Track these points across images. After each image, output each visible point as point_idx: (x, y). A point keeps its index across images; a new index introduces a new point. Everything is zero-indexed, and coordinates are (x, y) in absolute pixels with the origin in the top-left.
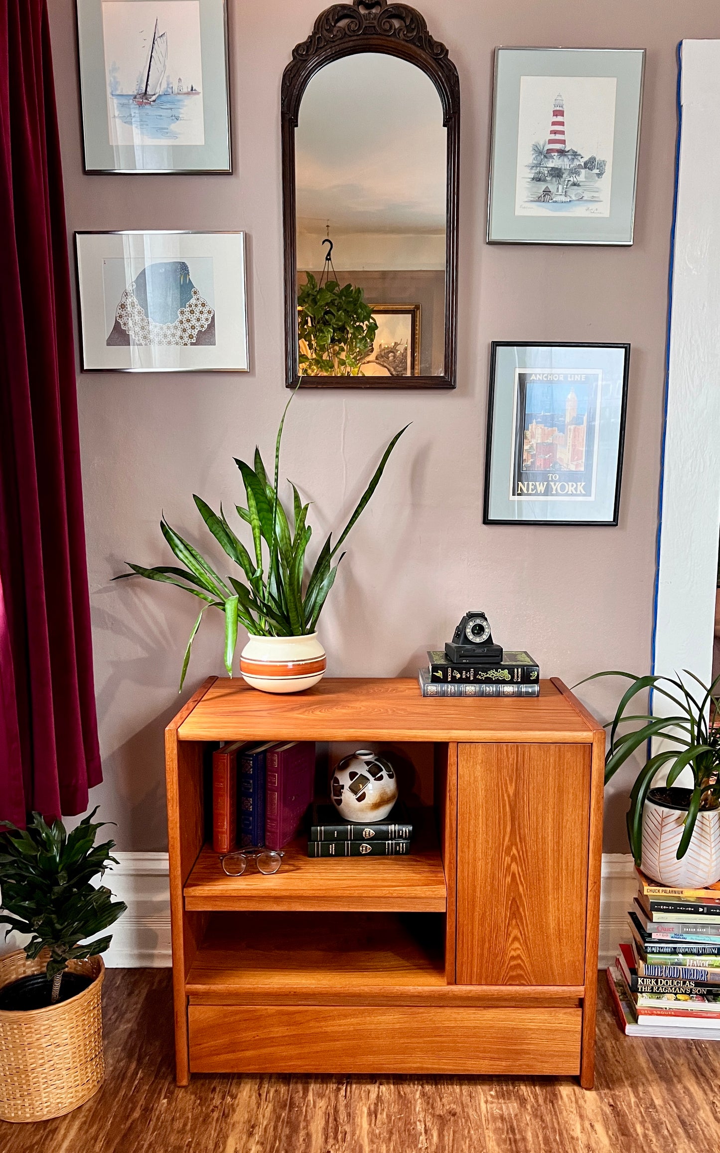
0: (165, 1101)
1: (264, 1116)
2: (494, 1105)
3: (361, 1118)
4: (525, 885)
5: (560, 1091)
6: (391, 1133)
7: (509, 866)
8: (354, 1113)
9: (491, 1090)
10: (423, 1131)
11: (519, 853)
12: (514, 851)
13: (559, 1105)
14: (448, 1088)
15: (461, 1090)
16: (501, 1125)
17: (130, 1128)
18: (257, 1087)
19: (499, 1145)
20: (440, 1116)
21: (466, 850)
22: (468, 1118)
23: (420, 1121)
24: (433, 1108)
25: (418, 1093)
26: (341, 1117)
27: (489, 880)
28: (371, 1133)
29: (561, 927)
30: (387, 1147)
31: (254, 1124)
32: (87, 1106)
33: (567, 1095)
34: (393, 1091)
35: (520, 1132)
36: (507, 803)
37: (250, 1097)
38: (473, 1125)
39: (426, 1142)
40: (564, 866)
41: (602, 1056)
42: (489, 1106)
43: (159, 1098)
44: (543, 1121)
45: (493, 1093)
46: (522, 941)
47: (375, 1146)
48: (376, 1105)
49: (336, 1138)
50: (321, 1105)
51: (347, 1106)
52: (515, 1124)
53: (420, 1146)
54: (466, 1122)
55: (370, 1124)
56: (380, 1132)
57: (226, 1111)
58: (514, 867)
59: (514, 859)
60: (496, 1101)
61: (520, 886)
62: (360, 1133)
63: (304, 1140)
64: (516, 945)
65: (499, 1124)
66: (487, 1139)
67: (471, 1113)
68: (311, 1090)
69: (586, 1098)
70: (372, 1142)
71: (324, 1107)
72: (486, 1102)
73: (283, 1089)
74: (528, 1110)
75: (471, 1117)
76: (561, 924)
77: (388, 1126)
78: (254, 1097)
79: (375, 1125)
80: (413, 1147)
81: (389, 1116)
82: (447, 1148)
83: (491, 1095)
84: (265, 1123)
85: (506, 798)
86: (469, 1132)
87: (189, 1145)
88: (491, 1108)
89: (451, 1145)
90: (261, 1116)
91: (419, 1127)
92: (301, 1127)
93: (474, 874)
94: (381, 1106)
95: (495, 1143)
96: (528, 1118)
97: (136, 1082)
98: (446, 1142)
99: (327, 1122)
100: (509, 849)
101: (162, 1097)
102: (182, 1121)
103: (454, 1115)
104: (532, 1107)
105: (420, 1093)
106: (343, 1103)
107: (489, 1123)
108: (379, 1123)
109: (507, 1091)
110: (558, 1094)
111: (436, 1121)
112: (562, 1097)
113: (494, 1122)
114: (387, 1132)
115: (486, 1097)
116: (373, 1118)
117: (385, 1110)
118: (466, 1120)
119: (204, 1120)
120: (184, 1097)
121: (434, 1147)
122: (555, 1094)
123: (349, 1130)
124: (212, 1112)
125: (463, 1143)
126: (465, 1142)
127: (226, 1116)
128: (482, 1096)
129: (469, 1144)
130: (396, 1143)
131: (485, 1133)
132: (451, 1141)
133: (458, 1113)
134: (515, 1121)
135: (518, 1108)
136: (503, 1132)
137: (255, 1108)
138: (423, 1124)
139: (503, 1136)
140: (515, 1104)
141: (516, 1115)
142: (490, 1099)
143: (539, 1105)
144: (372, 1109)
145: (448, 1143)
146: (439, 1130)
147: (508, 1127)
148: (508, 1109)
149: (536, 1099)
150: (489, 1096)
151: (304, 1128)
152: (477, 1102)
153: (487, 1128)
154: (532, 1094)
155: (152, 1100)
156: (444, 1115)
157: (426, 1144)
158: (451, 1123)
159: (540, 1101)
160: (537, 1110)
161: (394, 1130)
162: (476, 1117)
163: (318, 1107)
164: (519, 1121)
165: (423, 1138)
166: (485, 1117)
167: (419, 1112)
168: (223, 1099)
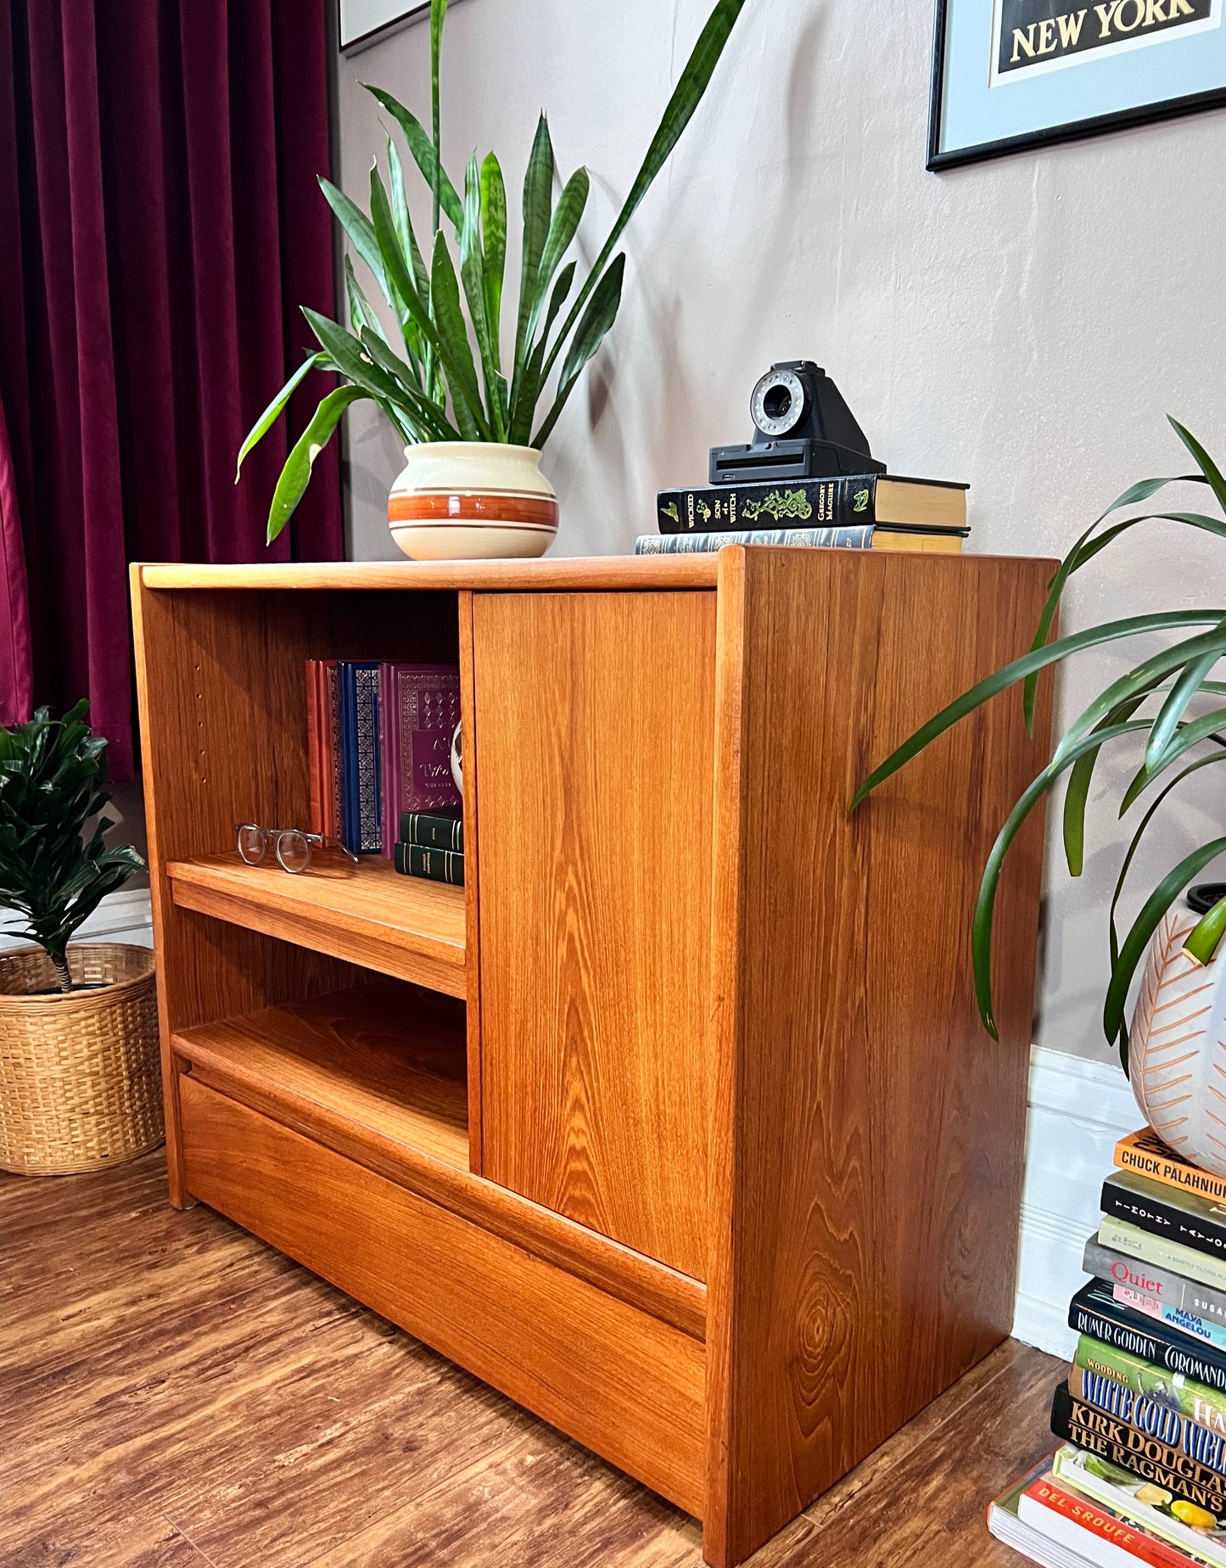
0: (134, 1215)
1: (184, 1292)
2: (499, 1479)
3: (282, 1367)
4: (592, 974)
6: (280, 1412)
7: (563, 915)
8: (286, 1356)
9: (535, 1453)
10: (324, 1440)
11: (579, 884)
12: (571, 878)
13: (611, 1557)
15: (490, 1423)
16: (449, 1516)
17: (52, 1223)
18: (244, 1255)
19: (387, 1542)
20: (387, 1437)
21: (492, 860)
22: (417, 1468)
23: (347, 1424)
24: (399, 1419)
25: (420, 1385)
26: (261, 1350)
27: (530, 941)
28: (255, 1395)
29: (661, 1107)
30: (238, 1425)
31: (160, 1293)
32: (68, 1179)
33: (657, 1553)
34: (388, 1361)
35: (460, 1550)
36: (556, 752)
37: (216, 1262)
38: (407, 1484)
39: (296, 1459)
40: (664, 940)
41: (864, 1535)
42: (488, 1473)
43: (137, 1208)
44: (532, 1561)
45: (530, 1460)
46: (588, 1115)
47: (227, 1414)
48: (335, 1362)
49: (204, 1370)
50: (269, 1320)
51: (297, 1341)
52: (475, 1531)
53: (281, 1457)
54: (407, 1472)
55: (275, 1383)
56: (268, 1401)
57: (162, 1263)
58: (571, 917)
59: (570, 897)
60: (513, 1474)
61: (583, 972)
62: (244, 1384)
63: (167, 1348)
64: (578, 1121)
65: (449, 1513)
66: (389, 1520)
67: (442, 1465)
68: (293, 1295)
70: (234, 1406)
71: (266, 1325)
72: (492, 1466)
73: (267, 1274)
74: (540, 1524)
75: (430, 1470)
76: (661, 1099)
77: (292, 1401)
78: (219, 1264)
79: (279, 1388)
80: (268, 1452)
81: (321, 1388)
82: (306, 1488)
83: (521, 1462)
84: (170, 1300)
85: (554, 740)
86: (382, 1489)
87: (58, 1275)
88: (484, 1479)
89: (321, 1487)
90: (182, 1290)
91: (328, 1431)
92: (195, 1331)
93: (507, 921)
94: (337, 1369)
95: (386, 1536)
96: (515, 1538)
98: (321, 1479)
100: (562, 870)
101: (140, 1210)
102: (108, 1245)
103: (410, 1449)
104: (556, 1527)
105: (421, 1388)
106: (297, 1334)
107: (436, 1498)
108: (290, 1389)
109: (559, 1472)
110: (643, 1540)
111: (368, 1439)
112: (642, 1547)
113: (448, 1504)
114: (278, 1407)
115: (507, 1459)
116: (296, 1378)
117: (331, 1378)
118: (412, 1470)
119: (127, 1257)
120: (159, 1222)
121: (294, 1473)
122: (635, 1536)
123: (237, 1371)
124: (150, 1253)
125: (344, 1497)
126: (348, 1500)
127: (152, 1266)
128: (503, 1453)
129: (348, 1506)
130: (259, 1430)
131: (402, 1510)
132: (332, 1482)
133: (420, 1451)
134: (484, 1526)
135: (527, 1511)
136: (433, 1529)
137: (196, 1277)
138: (342, 1431)
139: (420, 1535)
140: (534, 1502)
141: (504, 1519)
142: (508, 1465)
143: (572, 1532)
144: (320, 1365)
145: (324, 1481)
146: (346, 1455)
147: (456, 1527)
148: (507, 1501)
149: (587, 1519)
150: (514, 1460)
151: (195, 1334)
152: (479, 1456)
153: (419, 1504)
154: (596, 1505)
155: (126, 1207)
156: (396, 1439)
157: (292, 1460)
158: (381, 1458)
159: (588, 1527)
160: (555, 1536)
161: (290, 1411)
162: (435, 1476)
163: (261, 1319)
164: (490, 1531)
165: (305, 1449)
166: (449, 1486)
167: (370, 1411)
168: (187, 1247)
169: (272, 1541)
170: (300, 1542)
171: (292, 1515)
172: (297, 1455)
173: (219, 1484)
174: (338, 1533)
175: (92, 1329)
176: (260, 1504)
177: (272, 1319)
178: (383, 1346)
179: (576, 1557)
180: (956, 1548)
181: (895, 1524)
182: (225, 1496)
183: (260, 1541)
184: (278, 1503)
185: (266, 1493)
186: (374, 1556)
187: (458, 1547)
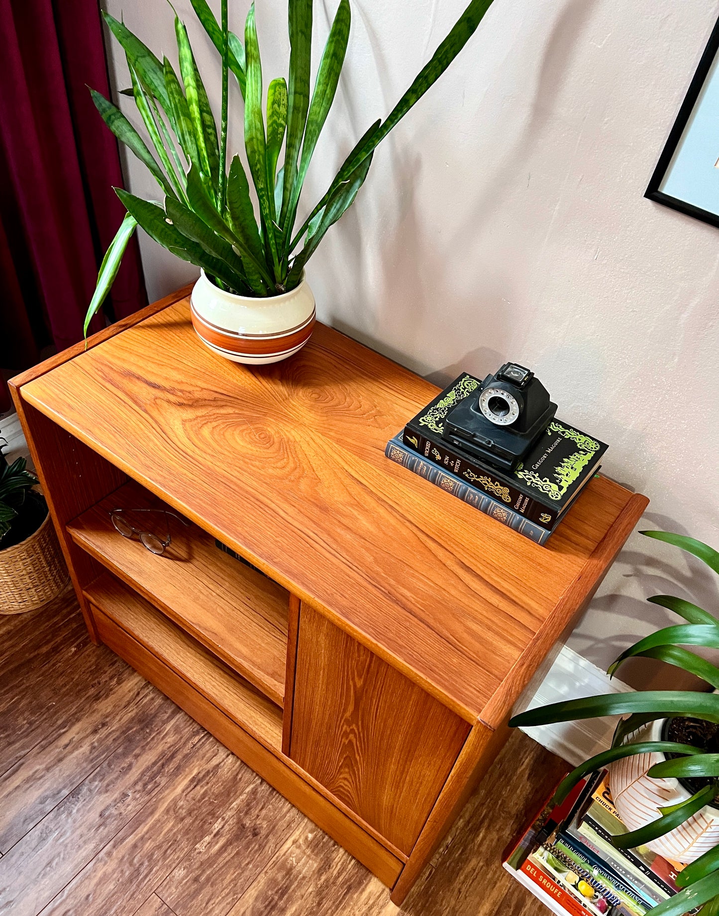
0: (73, 649)
1: (120, 720)
2: (298, 851)
3: (185, 778)
4: (361, 758)
5: (370, 881)
6: (190, 813)
7: (347, 733)
8: (184, 769)
9: (311, 831)
10: (215, 832)
11: (359, 732)
12: (354, 727)
13: (352, 897)
14: (280, 800)
15: (288, 811)
16: (280, 879)
17: (30, 661)
18: (144, 683)
19: (256, 899)
20: (243, 826)
22: (262, 847)
23: (223, 819)
24: (246, 813)
25: (252, 786)
26: (170, 766)
27: (325, 724)
28: (175, 802)
29: (393, 811)
30: (172, 825)
31: (107, 722)
32: (25, 616)
33: (370, 892)
34: (234, 769)
35: (288, 900)
36: (352, 688)
37: (130, 691)
38: (258, 859)
39: (205, 847)
40: (407, 781)
41: (453, 871)
42: (293, 848)
43: (73, 643)
44: (319, 904)
45: (310, 836)
46: (352, 785)
47: (166, 817)
48: (208, 772)
49: (145, 785)
50: (168, 740)
51: (186, 758)
52: (293, 887)
53: (198, 846)
54: (257, 851)
55: (183, 791)
56: (183, 805)
57: (101, 693)
58: (352, 737)
59: (352, 732)
60: (304, 847)
61: (356, 754)
62: (168, 794)
63: (123, 768)
64: (347, 783)
65: (279, 877)
66: (255, 883)
67: (271, 844)
68: (177, 718)
69: (383, 911)
70: (167, 811)
71: (168, 745)
72: (294, 842)
73: (159, 701)
74: (320, 880)
75: (267, 848)
77: (194, 804)
78: (131, 694)
79: (186, 795)
80: (191, 843)
81: (206, 794)
82: (214, 867)
83: (307, 838)
84: (114, 728)
85: (351, 683)
86: (248, 864)
87: (48, 709)
88: (291, 853)
89: (221, 865)
90: (118, 718)
91: (216, 825)
92: (134, 753)
93: (311, 709)
94: (211, 777)
95: (255, 895)
96: (310, 890)
97: (73, 615)
98: (220, 859)
99: (154, 764)
100: (349, 721)
101: (75, 644)
102: (67, 679)
103: (255, 834)
104: (327, 880)
105: (252, 789)
106: (186, 751)
107: (273, 868)
108: (191, 795)
109: (324, 843)
110: (364, 885)
111: (235, 828)
112: (363, 890)
113: (279, 870)
114: (188, 810)
115: (300, 836)
116: (192, 786)
117: (209, 785)
118: (259, 849)
119: (80, 690)
120: (89, 656)
121: (206, 856)
122: (360, 883)
123: (162, 784)
124: (93, 687)
125: (232, 871)
126: (235, 872)
127: (97, 698)
128: (297, 833)
129: (235, 877)
130: (184, 827)
131: (259, 877)
132: (225, 861)
133: (261, 835)
134: (296, 883)
135: (314, 871)
136: (275, 888)
137: (123, 706)
138: (222, 824)
139: (270, 893)
140: (315, 865)
141: (304, 878)
142: (301, 841)
143: (334, 883)
144: (201, 775)
145: (221, 861)
146: (227, 842)
147: (285, 886)
148: (305, 865)
149: (339, 874)
150: (303, 838)
151: (135, 755)
152: (287, 836)
153: (266, 872)
154: (342, 864)
155: (67, 642)
156: (248, 828)
157: (203, 848)
158: (245, 842)
159: (340, 879)
160: (327, 887)
161: (196, 812)
162: (270, 852)
163: (165, 741)
164: (299, 886)
165: (207, 839)
166: (277, 858)
167: (232, 808)
168: (111, 678)
169: (207, 903)
170: (219, 903)
171: (212, 886)
172: (205, 844)
173: (174, 868)
174: (234, 895)
175: (80, 756)
176: (196, 880)
177: (170, 739)
178: (230, 757)
179: (337, 899)
180: (489, 876)
181: (465, 863)
182: (179, 876)
183: (200, 905)
184: (203, 878)
185: (197, 872)
186: (253, 909)
187: (287, 899)
